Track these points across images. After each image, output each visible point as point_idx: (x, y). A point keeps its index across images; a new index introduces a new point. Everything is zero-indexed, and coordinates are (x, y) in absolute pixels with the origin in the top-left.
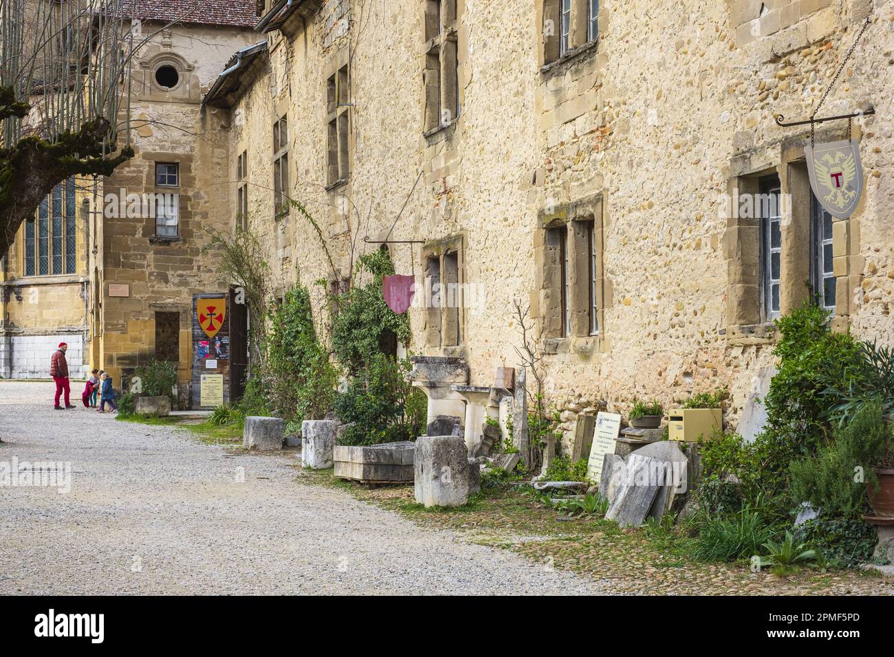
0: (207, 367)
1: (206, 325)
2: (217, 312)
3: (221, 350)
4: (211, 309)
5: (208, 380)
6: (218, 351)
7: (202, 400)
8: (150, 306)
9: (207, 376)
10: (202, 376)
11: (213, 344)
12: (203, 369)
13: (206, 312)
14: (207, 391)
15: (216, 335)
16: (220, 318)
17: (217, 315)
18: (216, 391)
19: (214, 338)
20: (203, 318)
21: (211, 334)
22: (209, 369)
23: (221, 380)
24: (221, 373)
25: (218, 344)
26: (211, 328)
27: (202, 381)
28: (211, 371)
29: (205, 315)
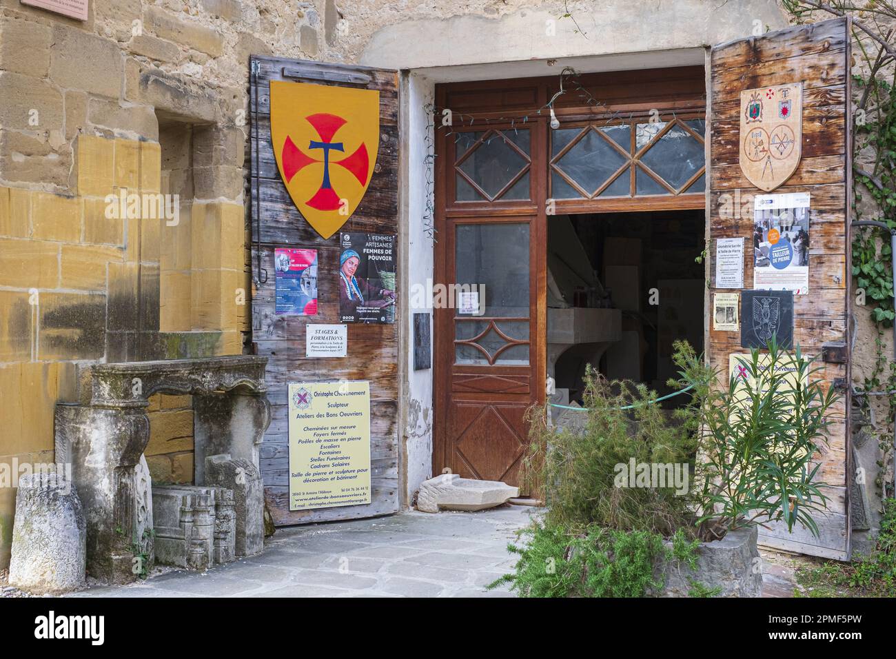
0: (310, 353)
1: (304, 185)
2: (349, 139)
3: (360, 286)
4: (327, 126)
5: (318, 405)
6: (351, 289)
7: (296, 485)
8: (145, 80)
9: (311, 387)
10: (294, 388)
11: (330, 262)
12: (296, 359)
13: (304, 137)
14: (314, 450)
15: (344, 229)
16: (357, 163)
17: (350, 150)
18: (345, 448)
19: (337, 239)
20: (294, 158)
21: (326, 223)
22: (317, 361)
23: (363, 405)
24: (361, 376)
25: (351, 262)
26: (326, 199)
27: (294, 409)
28: (324, 368)
29: (303, 146)
